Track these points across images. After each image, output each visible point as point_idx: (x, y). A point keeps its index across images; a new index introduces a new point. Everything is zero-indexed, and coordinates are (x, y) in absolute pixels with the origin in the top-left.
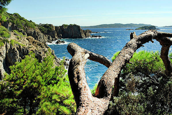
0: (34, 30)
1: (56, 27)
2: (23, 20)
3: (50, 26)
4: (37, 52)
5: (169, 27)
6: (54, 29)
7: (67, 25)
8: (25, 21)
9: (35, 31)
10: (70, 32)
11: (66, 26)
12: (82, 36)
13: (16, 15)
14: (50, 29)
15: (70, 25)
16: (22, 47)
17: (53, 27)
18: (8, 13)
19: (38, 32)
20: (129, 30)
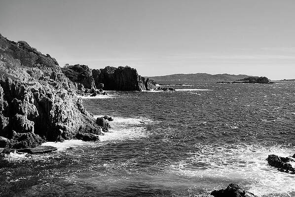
0: (53, 70)
1: (94, 71)
2: (34, 52)
3: (84, 68)
4: (44, 93)
5: (290, 80)
6: (91, 74)
7: (114, 68)
8: (37, 54)
9: (54, 73)
10: (118, 80)
11: (112, 68)
12: (140, 87)
13: (22, 44)
14: (84, 73)
15: (120, 67)
16: (10, 81)
17: (88, 70)
18: (7, 40)
19: (59, 75)
20: (222, 82)
